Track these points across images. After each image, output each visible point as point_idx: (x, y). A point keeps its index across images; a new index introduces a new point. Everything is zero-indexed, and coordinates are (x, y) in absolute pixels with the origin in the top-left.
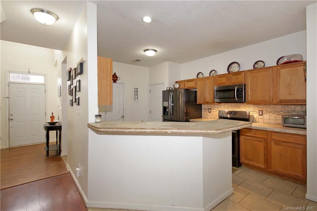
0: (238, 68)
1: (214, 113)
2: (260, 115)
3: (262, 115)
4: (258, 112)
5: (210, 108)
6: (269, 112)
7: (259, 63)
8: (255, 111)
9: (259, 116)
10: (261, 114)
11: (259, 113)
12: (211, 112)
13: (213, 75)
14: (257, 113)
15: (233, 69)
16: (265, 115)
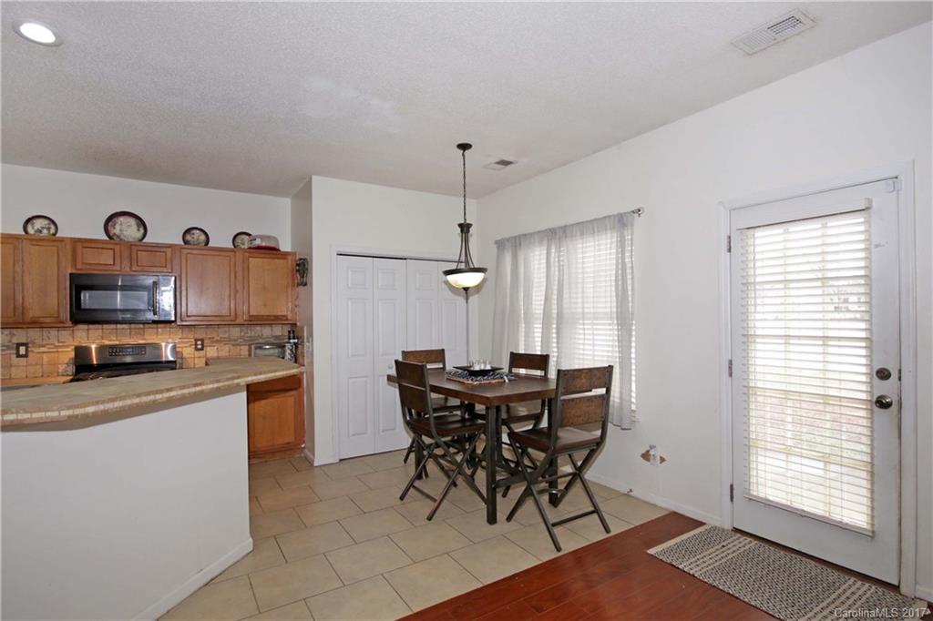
0: (139, 230)
1: (45, 356)
2: (197, 349)
3: (202, 349)
4: (194, 343)
5: (24, 341)
6: (217, 341)
7: (195, 231)
8: (187, 343)
9: (197, 353)
10: (200, 347)
11: (196, 345)
12: (30, 354)
13: (40, 232)
14: (191, 345)
15: (121, 230)
16: (208, 348)
